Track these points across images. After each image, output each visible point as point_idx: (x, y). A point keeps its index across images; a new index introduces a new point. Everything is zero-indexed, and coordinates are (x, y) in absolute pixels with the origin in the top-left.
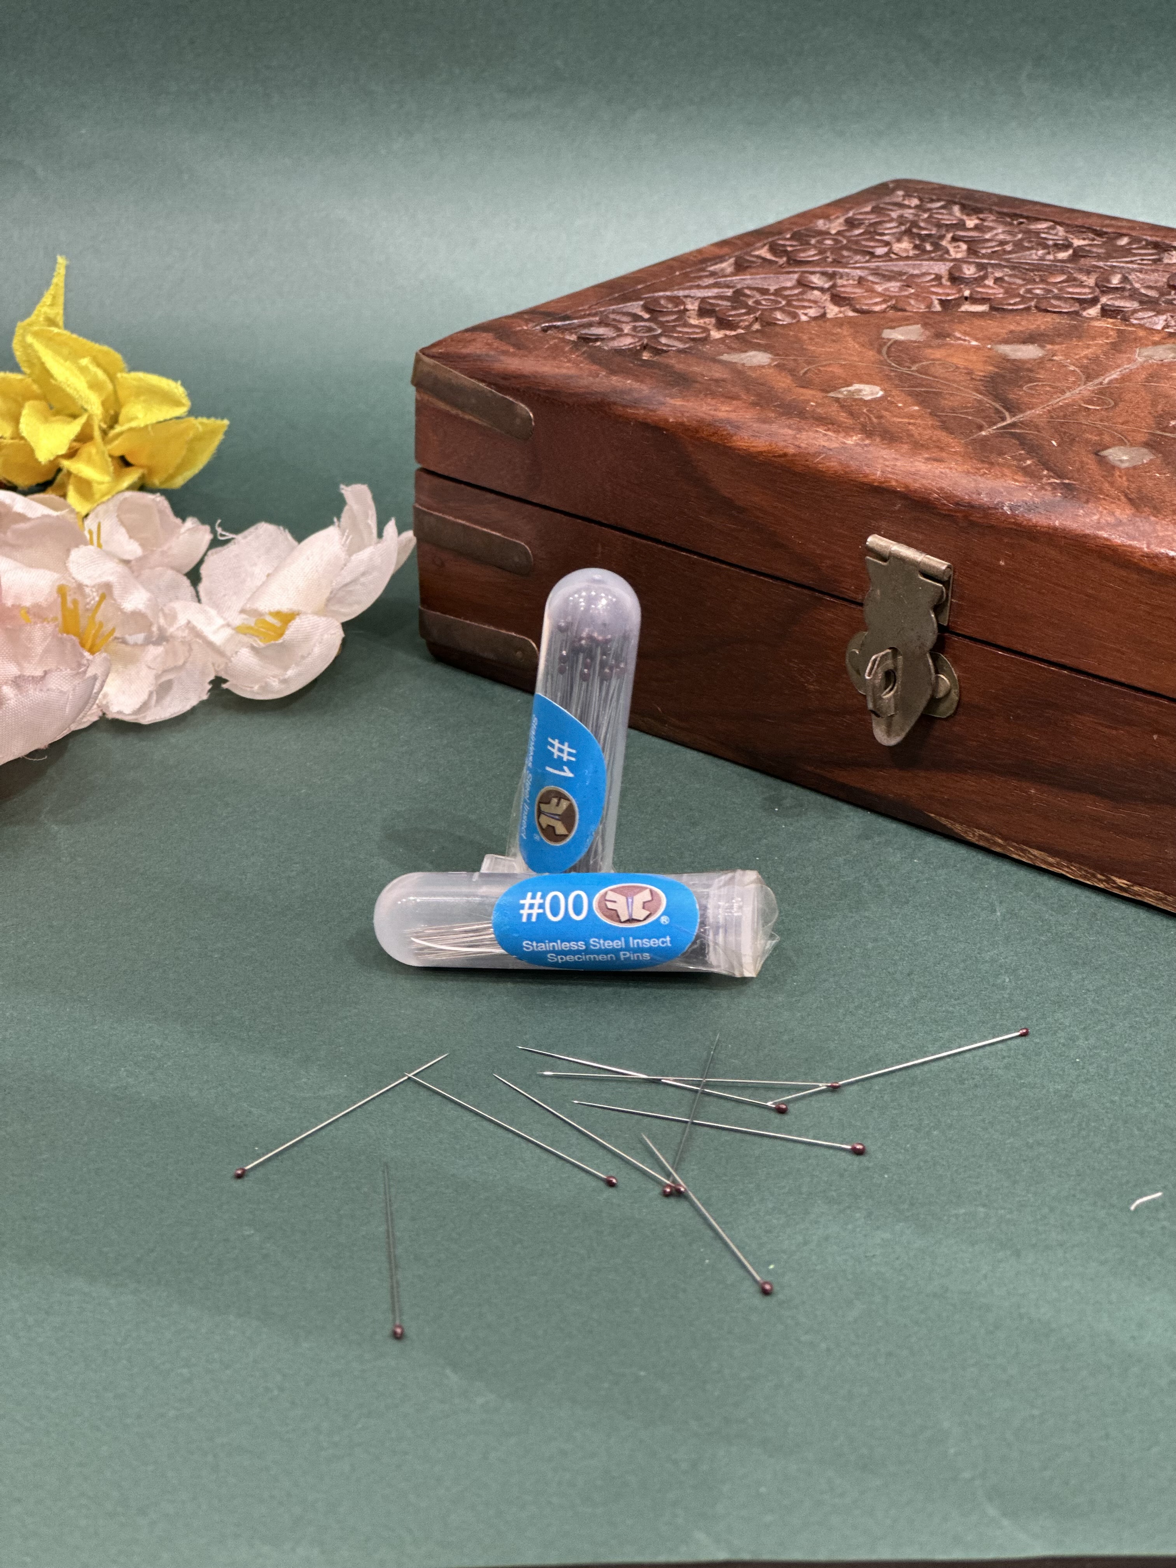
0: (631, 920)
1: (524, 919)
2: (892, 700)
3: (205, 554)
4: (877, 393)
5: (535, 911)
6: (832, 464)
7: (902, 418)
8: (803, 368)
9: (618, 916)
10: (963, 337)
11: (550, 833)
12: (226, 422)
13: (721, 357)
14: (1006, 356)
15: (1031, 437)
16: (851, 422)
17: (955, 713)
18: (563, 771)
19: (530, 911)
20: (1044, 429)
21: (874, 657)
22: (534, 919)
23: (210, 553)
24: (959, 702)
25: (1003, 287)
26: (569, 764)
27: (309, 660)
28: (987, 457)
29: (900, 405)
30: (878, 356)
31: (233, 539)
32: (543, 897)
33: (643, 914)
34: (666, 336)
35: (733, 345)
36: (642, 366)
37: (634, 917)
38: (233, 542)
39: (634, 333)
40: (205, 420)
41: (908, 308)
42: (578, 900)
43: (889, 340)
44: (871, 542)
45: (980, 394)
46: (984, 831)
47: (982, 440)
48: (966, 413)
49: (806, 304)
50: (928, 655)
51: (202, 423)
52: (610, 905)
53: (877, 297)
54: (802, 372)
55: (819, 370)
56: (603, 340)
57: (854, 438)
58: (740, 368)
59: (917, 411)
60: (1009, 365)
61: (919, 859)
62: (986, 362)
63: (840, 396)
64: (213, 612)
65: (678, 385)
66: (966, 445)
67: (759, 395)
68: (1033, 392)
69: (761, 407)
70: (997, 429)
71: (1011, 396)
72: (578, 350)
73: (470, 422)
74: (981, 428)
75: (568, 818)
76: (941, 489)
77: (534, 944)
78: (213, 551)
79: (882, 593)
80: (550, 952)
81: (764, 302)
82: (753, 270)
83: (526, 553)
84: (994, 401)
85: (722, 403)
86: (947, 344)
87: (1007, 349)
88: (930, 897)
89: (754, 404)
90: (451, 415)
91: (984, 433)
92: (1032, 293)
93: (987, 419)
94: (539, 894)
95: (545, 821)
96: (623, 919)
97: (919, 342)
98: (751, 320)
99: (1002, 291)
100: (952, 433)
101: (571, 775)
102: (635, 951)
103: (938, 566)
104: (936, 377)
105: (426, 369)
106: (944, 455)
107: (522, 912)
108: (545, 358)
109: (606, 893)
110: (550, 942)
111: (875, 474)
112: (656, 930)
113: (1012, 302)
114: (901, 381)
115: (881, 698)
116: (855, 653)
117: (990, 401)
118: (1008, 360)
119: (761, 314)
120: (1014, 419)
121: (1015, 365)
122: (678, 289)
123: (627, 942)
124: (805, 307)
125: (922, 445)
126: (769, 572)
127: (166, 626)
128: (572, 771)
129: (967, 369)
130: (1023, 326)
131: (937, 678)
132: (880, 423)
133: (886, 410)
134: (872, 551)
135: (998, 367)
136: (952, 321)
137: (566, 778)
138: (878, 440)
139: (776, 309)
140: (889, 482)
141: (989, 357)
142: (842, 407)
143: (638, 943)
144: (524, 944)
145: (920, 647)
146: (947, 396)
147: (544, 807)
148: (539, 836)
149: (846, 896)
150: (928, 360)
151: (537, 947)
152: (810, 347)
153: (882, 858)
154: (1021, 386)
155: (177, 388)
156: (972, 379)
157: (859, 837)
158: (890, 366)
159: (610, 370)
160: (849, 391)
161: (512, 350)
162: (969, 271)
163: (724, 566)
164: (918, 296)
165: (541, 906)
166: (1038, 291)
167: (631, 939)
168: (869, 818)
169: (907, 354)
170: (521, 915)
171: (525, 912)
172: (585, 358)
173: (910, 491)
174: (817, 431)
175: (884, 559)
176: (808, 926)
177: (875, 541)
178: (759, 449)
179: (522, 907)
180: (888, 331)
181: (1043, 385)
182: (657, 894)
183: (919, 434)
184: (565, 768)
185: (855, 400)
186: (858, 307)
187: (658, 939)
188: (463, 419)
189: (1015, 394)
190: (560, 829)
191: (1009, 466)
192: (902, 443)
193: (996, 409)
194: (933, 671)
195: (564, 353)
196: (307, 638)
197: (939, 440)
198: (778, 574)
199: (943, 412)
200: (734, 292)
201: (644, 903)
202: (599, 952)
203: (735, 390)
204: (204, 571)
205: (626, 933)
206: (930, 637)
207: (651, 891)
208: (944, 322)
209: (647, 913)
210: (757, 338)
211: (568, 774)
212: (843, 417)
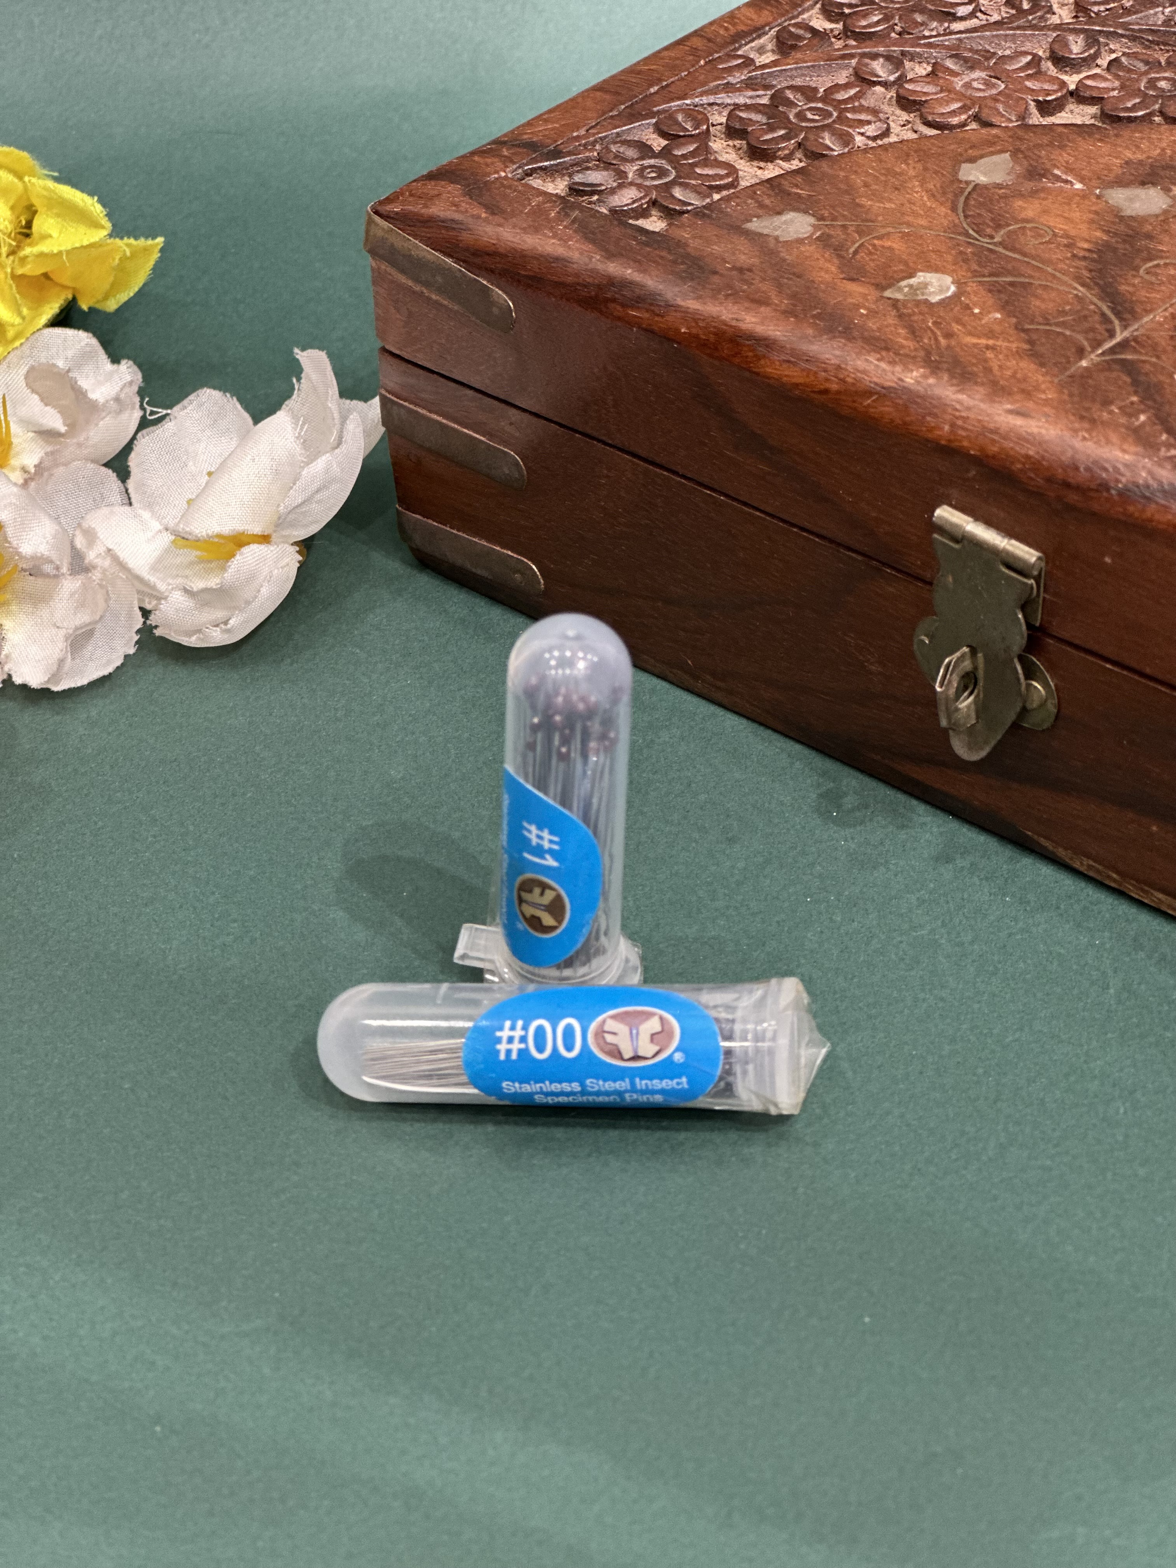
0: (636, 1058)
1: (502, 1057)
2: (973, 707)
3: (134, 438)
4: (948, 288)
5: (516, 1046)
6: (887, 409)
7: (979, 337)
8: (854, 243)
9: (620, 1053)
10: (1064, 177)
11: (535, 923)
12: (160, 240)
13: (748, 226)
14: (1120, 210)
15: (1148, 367)
16: (911, 344)
17: (1053, 726)
18: (545, 859)
19: (509, 1046)
20: (1165, 351)
21: (947, 660)
22: (514, 1056)
23: (140, 434)
24: (1057, 717)
25: (1117, 77)
26: (551, 852)
27: (255, 605)
28: (1088, 409)
29: (977, 311)
30: (952, 217)
31: (167, 415)
32: (525, 1028)
33: (651, 1049)
34: (681, 184)
35: (767, 202)
36: (647, 244)
37: (641, 1054)
38: (168, 418)
39: (639, 181)
40: (132, 241)
41: (995, 120)
42: (569, 1033)
43: (968, 183)
44: (940, 518)
45: (1083, 285)
46: (1095, 861)
47: (1082, 377)
48: (1063, 324)
49: (863, 117)
50: (1016, 661)
51: (128, 245)
52: (609, 1038)
53: (953, 100)
54: (851, 250)
55: (874, 245)
56: (600, 193)
57: (915, 374)
58: (772, 244)
59: (1000, 322)
60: (1122, 228)
61: (1013, 896)
62: (1092, 221)
63: (899, 296)
64: (146, 515)
65: (692, 279)
66: (1061, 386)
67: (794, 296)
68: (1153, 279)
69: (796, 316)
70: (1103, 354)
71: (1123, 288)
72: (567, 215)
73: (436, 302)
74: (1081, 353)
75: (556, 908)
76: (1028, 457)
77: (517, 1085)
78: (144, 432)
79: (955, 580)
80: (537, 1093)
81: (810, 116)
82: (799, 55)
83: (517, 464)
84: (1101, 299)
85: (747, 309)
86: (1043, 189)
87: (1118, 197)
88: (1025, 962)
89: (788, 313)
90: (414, 292)
91: (1084, 363)
92: (1155, 88)
93: (1091, 335)
94: (520, 1023)
95: (529, 911)
96: (626, 1056)
97: (1007, 187)
98: (792, 147)
99: (1117, 84)
100: (1042, 365)
101: (554, 864)
102: (643, 1092)
103: (1027, 557)
104: (1025, 255)
105: (380, 233)
106: (1031, 405)
107: (498, 1047)
108: (524, 229)
109: (604, 1022)
110: (536, 1082)
111: (942, 429)
112: (667, 1069)
113: (1129, 105)
114: (980, 264)
115: (957, 710)
116: (923, 641)
117: (1095, 300)
118: (1122, 218)
119: (805, 138)
120: (1126, 334)
121: (1128, 226)
122: (701, 94)
123: (633, 1084)
124: (862, 123)
125: (1003, 388)
126: (815, 530)
127: (85, 550)
128: (556, 860)
129: (1067, 236)
130: (1143, 152)
131: (1029, 686)
132: (948, 347)
133: (958, 321)
134: (941, 529)
135: (1107, 232)
136: (1051, 144)
137: (549, 868)
138: (946, 377)
139: (824, 128)
140: (960, 441)
141: (1096, 213)
142: (900, 316)
143: (646, 1084)
144: (504, 1084)
145: (1005, 651)
146: (1039, 291)
147: (525, 896)
148: (522, 925)
149: (918, 962)
150: (1017, 221)
151: (520, 1088)
152: (864, 201)
153: (966, 896)
154: (1137, 269)
155: (93, 205)
156: (1074, 256)
157: (937, 859)
158: (968, 235)
159: (607, 251)
160: (911, 286)
161: (484, 215)
162: (1076, 46)
163: (758, 513)
164: (1008, 96)
165: (523, 1039)
166: (1163, 84)
167: (637, 1080)
168: (953, 825)
169: (990, 211)
170: (498, 1052)
171: (502, 1047)
172: (575, 231)
173: (987, 456)
174: (867, 360)
175: (957, 541)
176: (870, 1017)
177: (945, 513)
178: (794, 380)
179: (499, 1040)
180: (967, 165)
181: (1166, 265)
182: (669, 1023)
183: (1000, 367)
184: (548, 856)
185: (918, 303)
186: (930, 118)
187: (672, 1079)
188: (429, 299)
189: (1129, 284)
190: (548, 920)
191: (1117, 426)
192: (976, 383)
193: (1103, 315)
194: (1021, 676)
195: (548, 220)
196: (252, 577)
197: (1025, 379)
198: (824, 532)
199: (1032, 322)
200: (773, 97)
201: (653, 1035)
202: (598, 1093)
203: (765, 287)
204: (133, 461)
205: (631, 1073)
206: (1019, 638)
207: (661, 1019)
208: (1039, 146)
209: (656, 1048)
210: (797, 186)
211: (550, 862)
212: (902, 337)
